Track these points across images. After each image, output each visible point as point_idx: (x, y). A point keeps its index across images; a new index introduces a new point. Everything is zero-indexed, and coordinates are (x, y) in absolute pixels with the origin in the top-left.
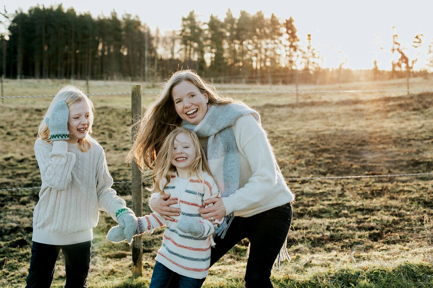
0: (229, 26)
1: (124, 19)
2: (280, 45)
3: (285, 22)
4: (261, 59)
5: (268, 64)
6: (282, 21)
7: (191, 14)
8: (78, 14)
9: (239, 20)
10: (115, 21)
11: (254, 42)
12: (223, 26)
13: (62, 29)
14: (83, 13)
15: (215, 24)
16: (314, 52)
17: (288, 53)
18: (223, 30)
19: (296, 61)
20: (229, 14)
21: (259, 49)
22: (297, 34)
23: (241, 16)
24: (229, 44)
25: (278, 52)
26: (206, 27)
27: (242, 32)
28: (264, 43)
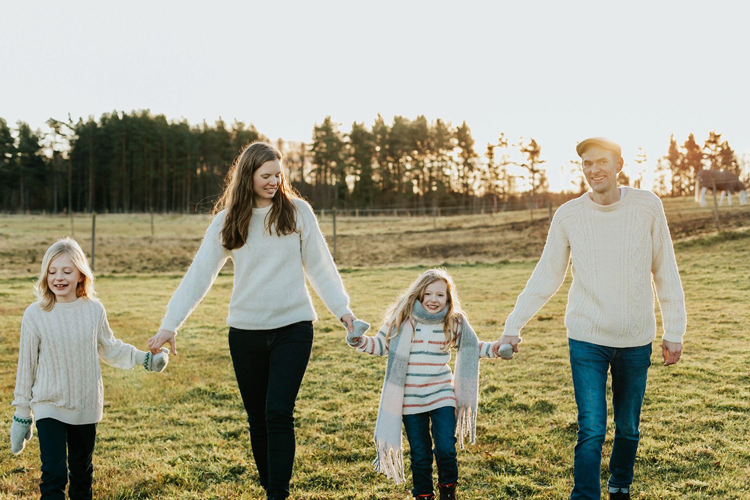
0: (379, 136)
1: (234, 130)
2: (449, 163)
3: (457, 131)
4: (424, 182)
5: (434, 189)
6: (453, 128)
7: (327, 121)
8: (169, 123)
9: (392, 129)
10: (221, 132)
11: (414, 159)
12: (369, 137)
13: (149, 145)
14: (177, 123)
15: (360, 135)
16: (498, 171)
17: (462, 174)
18: (372, 143)
19: (473, 183)
20: (380, 123)
21: (421, 168)
22: (474, 148)
23: (395, 123)
24: (380, 163)
25: (447, 172)
26: (347, 139)
27: (396, 147)
28: (428, 160)
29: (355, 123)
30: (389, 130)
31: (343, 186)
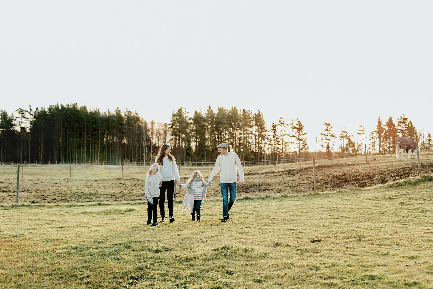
0: (210, 119)
1: (126, 115)
2: (250, 135)
3: (255, 116)
4: (236, 146)
5: (242, 150)
6: (252, 115)
7: (180, 111)
8: (89, 111)
9: (218, 115)
10: (119, 117)
11: (230, 133)
12: (205, 120)
13: (77, 124)
14: (93, 111)
15: (198, 119)
16: (279, 140)
17: (258, 141)
18: (206, 124)
19: (264, 147)
20: (210, 112)
21: (234, 138)
22: (265, 126)
23: (219, 111)
24: (210, 135)
25: (250, 140)
26: (191, 121)
27: (220, 125)
28: (238, 133)
29: (196, 111)
30: (216, 116)
31: (189, 149)
